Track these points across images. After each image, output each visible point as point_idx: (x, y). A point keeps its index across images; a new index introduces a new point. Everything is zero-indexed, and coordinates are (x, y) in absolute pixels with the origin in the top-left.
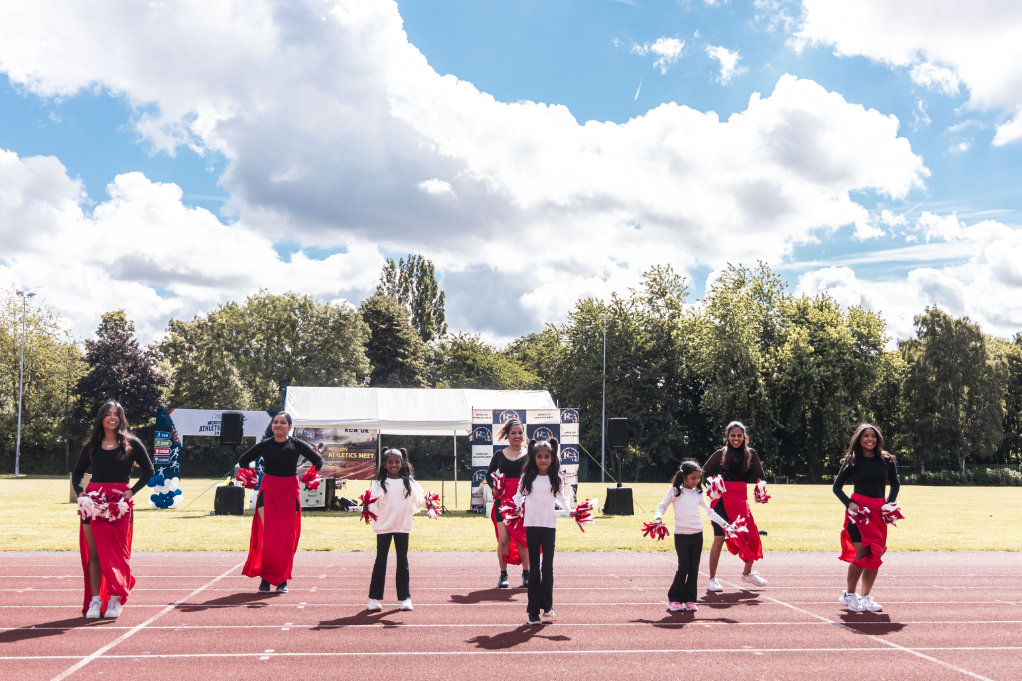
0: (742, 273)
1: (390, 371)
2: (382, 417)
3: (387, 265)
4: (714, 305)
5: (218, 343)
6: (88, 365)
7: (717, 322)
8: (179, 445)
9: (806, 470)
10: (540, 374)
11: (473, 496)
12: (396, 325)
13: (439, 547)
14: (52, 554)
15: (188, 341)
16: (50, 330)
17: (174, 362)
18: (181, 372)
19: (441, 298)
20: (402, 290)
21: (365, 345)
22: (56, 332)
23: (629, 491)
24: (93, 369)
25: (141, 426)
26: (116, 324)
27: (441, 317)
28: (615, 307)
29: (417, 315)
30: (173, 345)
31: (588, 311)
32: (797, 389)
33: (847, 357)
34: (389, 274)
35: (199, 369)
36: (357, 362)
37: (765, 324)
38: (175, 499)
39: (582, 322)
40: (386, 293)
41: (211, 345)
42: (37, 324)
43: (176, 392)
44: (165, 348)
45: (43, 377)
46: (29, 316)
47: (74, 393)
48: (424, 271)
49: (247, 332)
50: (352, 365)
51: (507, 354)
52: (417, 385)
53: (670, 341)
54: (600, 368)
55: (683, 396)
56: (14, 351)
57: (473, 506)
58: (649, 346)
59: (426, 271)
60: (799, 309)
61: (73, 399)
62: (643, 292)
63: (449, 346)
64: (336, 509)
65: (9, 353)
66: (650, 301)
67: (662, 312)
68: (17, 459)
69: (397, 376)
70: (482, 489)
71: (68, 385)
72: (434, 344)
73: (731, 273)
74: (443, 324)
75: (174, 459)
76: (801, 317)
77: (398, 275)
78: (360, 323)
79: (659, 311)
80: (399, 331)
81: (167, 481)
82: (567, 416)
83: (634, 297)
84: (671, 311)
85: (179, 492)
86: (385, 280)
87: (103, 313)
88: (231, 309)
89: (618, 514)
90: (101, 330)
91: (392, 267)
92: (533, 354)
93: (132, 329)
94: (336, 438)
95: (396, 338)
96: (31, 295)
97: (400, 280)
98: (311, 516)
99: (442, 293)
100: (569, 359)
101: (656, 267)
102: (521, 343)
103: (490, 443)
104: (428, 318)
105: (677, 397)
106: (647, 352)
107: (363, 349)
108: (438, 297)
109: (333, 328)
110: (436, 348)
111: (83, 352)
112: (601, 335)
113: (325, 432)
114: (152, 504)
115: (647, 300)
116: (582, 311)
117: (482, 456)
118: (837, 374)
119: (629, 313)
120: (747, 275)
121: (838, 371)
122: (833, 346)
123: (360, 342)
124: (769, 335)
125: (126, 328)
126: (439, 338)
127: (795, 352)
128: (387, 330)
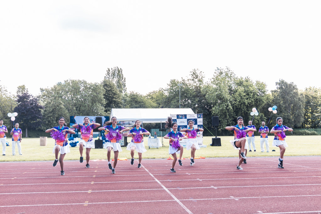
0: (222, 70)
1: (111, 103)
3: (108, 70)
4: (214, 81)
6: (16, 103)
7: (215, 86)
10: (158, 103)
12: (113, 88)
16: (5, 92)
19: (125, 79)
20: (112, 77)
22: (7, 93)
23: (220, 139)
24: (19, 104)
25: (35, 121)
26: (22, 90)
27: (125, 86)
28: (183, 82)
29: (117, 85)
31: (173, 83)
32: (240, 106)
33: (256, 96)
34: (108, 73)
35: (52, 103)
36: (101, 100)
37: (229, 86)
40: (107, 79)
43: (45, 111)
48: (119, 71)
50: (99, 101)
51: (146, 97)
52: (120, 107)
53: (200, 92)
54: (178, 101)
58: (195, 93)
59: (120, 71)
60: (240, 81)
62: (190, 77)
63: (129, 95)
66: (193, 80)
67: (197, 83)
69: (113, 105)
71: (11, 109)
72: (124, 94)
73: (218, 70)
74: (125, 88)
76: (240, 84)
77: (111, 73)
78: (102, 88)
79: (196, 83)
82: (199, 116)
83: (188, 79)
84: (200, 83)
86: (107, 74)
88: (59, 84)
89: (216, 146)
90: (17, 92)
91: (109, 70)
92: (154, 96)
93: (27, 91)
95: (113, 93)
97: (111, 74)
99: (125, 78)
100: (168, 98)
101: (194, 69)
102: (150, 93)
104: (121, 85)
106: (193, 96)
107: (103, 96)
108: (124, 79)
109: (93, 90)
110: (123, 96)
116: (172, 83)
118: (253, 101)
119: (187, 83)
120: (223, 71)
121: (253, 100)
122: (251, 93)
123: (102, 94)
124: (230, 90)
125: (26, 91)
126: (124, 92)
127: (240, 95)
128: (110, 90)
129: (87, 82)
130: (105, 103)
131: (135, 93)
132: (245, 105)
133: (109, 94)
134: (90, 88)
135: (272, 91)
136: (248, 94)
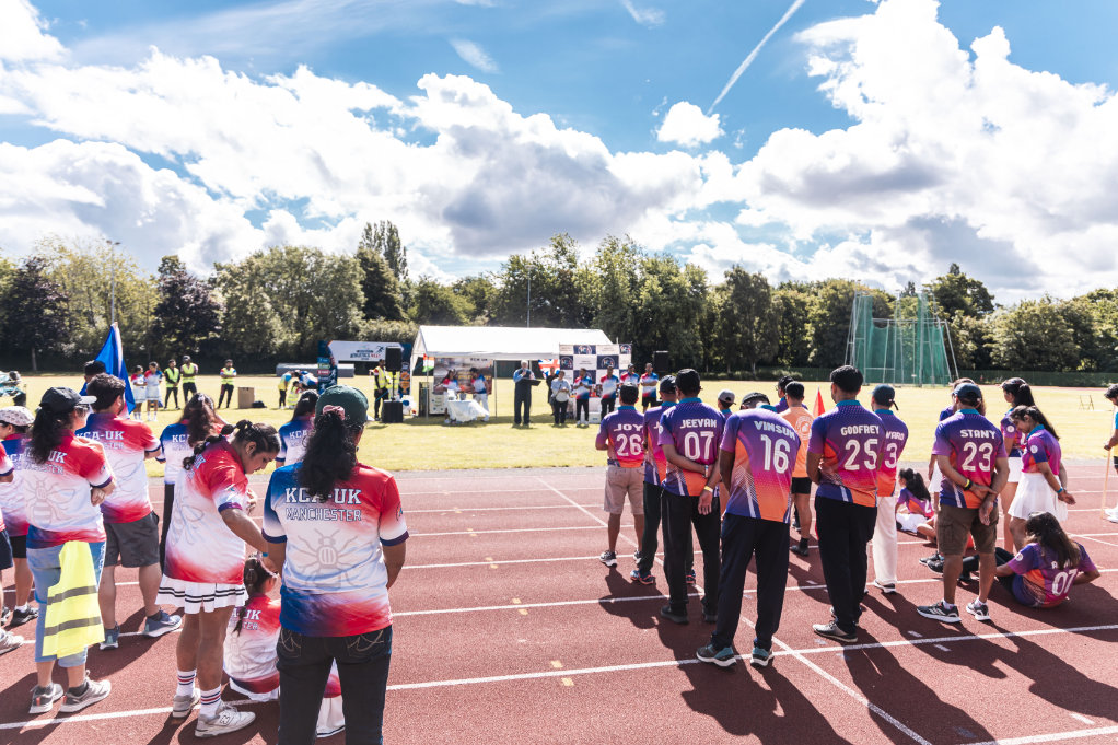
1: (376, 301)
3: (367, 227)
4: (601, 260)
6: (161, 295)
7: (600, 273)
12: (379, 269)
16: (131, 269)
17: (223, 294)
18: (230, 304)
19: (404, 250)
20: (377, 244)
21: (361, 283)
22: (136, 270)
24: (165, 297)
25: (204, 338)
26: (172, 264)
27: (405, 264)
28: (534, 260)
29: (388, 262)
31: (515, 262)
34: (367, 233)
35: (242, 299)
36: (356, 294)
37: (631, 274)
40: (366, 247)
42: (121, 264)
43: (227, 314)
46: (115, 258)
47: (156, 314)
49: (276, 272)
50: (353, 298)
51: (454, 289)
53: (571, 284)
58: (557, 284)
59: (393, 231)
60: (653, 264)
61: (153, 318)
62: (552, 252)
63: (414, 284)
66: (557, 257)
67: (564, 264)
69: (382, 304)
71: (147, 309)
72: (402, 280)
74: (406, 268)
76: (654, 268)
77: (374, 234)
78: (357, 267)
79: (562, 263)
80: (381, 273)
82: (624, 350)
83: (546, 254)
84: (570, 264)
86: (365, 237)
87: (163, 256)
88: (259, 256)
90: (161, 268)
91: (370, 228)
92: (470, 289)
93: (185, 269)
95: (381, 278)
96: (117, 243)
97: (375, 237)
99: (404, 247)
100: (504, 294)
102: (461, 282)
104: (396, 263)
106: (554, 290)
107: (359, 286)
108: (402, 250)
109: (338, 271)
112: (526, 279)
115: (554, 256)
116: (512, 263)
118: (679, 307)
119: (543, 264)
120: (619, 242)
121: (679, 305)
123: (358, 281)
124: (633, 282)
125: (181, 268)
126: (404, 278)
127: (651, 292)
128: (374, 272)
129: (324, 254)
130: (363, 301)
131: (430, 280)
133: (374, 282)
134: (330, 266)
135: (717, 289)
136: (668, 292)
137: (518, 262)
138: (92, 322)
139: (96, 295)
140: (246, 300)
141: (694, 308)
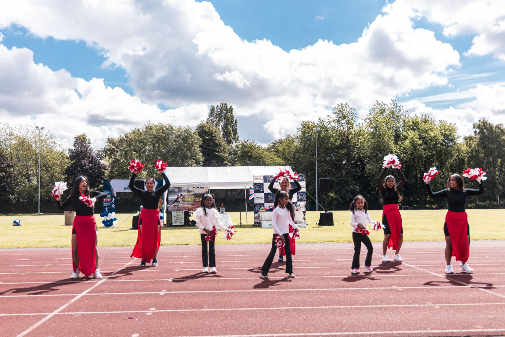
0: (384, 106)
1: (212, 159)
2: (210, 181)
4: (371, 122)
5: (130, 148)
6: (70, 161)
7: (372, 130)
8: (114, 197)
9: (418, 203)
10: (285, 159)
11: (255, 218)
12: (214, 137)
13: (240, 243)
14: (58, 249)
15: (116, 147)
16: (52, 145)
17: (109, 159)
18: (113, 162)
19: (236, 123)
20: (217, 120)
21: (200, 147)
22: (55, 146)
23: (331, 214)
24: (72, 162)
26: (82, 141)
27: (236, 133)
28: (320, 124)
29: (224, 132)
30: (109, 150)
32: (413, 162)
33: (439, 145)
34: (212, 113)
35: (122, 161)
36: (196, 155)
37: (396, 131)
38: (114, 222)
39: (304, 133)
40: (210, 122)
41: (127, 149)
42: (46, 142)
43: (111, 172)
44: (105, 151)
45: (49, 167)
46: (42, 138)
47: (64, 174)
48: (227, 110)
49: (143, 143)
50: (194, 156)
51: (269, 149)
52: (226, 165)
53: (348, 141)
54: (314, 155)
55: (356, 168)
56: (36, 155)
57: (255, 223)
58: (338, 142)
59: (229, 110)
60: (413, 122)
61: (63, 177)
62: (334, 117)
63: (240, 146)
64: (190, 225)
65: (34, 156)
66: (338, 121)
67: (344, 126)
68: (39, 206)
69: (215, 161)
70: (259, 215)
71: (61, 171)
72: (233, 145)
73: (378, 106)
74: (237, 135)
75: (112, 204)
76: (415, 126)
77: (216, 113)
78: (197, 136)
79: (342, 126)
80: (216, 140)
81: (109, 214)
82: (301, 178)
83: (330, 120)
84: (349, 126)
85: (115, 219)
86: (210, 115)
87: (76, 136)
89: (326, 225)
90: (75, 144)
91: (213, 109)
92: (281, 149)
93: (89, 143)
94: (189, 191)
95: (214, 143)
96: (42, 128)
97: (216, 115)
98: (178, 229)
99: (236, 121)
100: (298, 150)
101: (340, 105)
102: (275, 144)
103: (263, 192)
104: (230, 132)
105: (353, 168)
106: (337, 146)
107: (199, 149)
108: (234, 122)
109: (183, 139)
110: (234, 147)
111: (67, 154)
112: (314, 139)
113: (183, 189)
114: (103, 225)
115: (336, 121)
116: (304, 127)
117: (259, 198)
118: (434, 154)
119: (328, 127)
120: (386, 107)
121: (434, 152)
122: (431, 140)
123: (197, 145)
124: (397, 138)
125: (87, 142)
126: (235, 142)
127: (412, 143)
128: (210, 139)
129: (174, 128)
130: (201, 160)
131: (248, 143)
132: (422, 161)
133: (209, 146)
134: (179, 136)
136: (426, 144)
137: (308, 127)
138: (30, 181)
139: (30, 163)
140: (123, 162)
141: (446, 155)
